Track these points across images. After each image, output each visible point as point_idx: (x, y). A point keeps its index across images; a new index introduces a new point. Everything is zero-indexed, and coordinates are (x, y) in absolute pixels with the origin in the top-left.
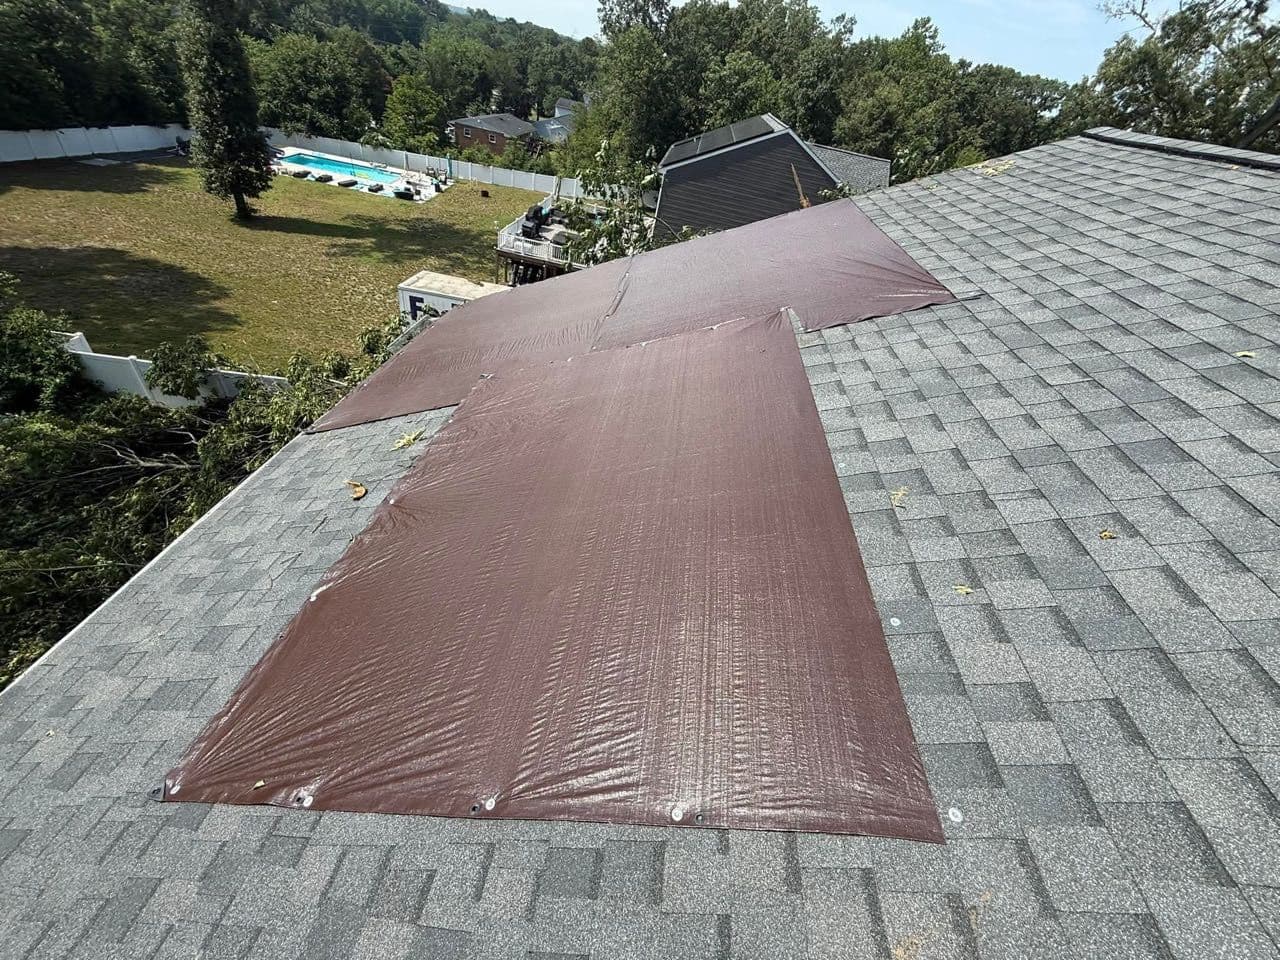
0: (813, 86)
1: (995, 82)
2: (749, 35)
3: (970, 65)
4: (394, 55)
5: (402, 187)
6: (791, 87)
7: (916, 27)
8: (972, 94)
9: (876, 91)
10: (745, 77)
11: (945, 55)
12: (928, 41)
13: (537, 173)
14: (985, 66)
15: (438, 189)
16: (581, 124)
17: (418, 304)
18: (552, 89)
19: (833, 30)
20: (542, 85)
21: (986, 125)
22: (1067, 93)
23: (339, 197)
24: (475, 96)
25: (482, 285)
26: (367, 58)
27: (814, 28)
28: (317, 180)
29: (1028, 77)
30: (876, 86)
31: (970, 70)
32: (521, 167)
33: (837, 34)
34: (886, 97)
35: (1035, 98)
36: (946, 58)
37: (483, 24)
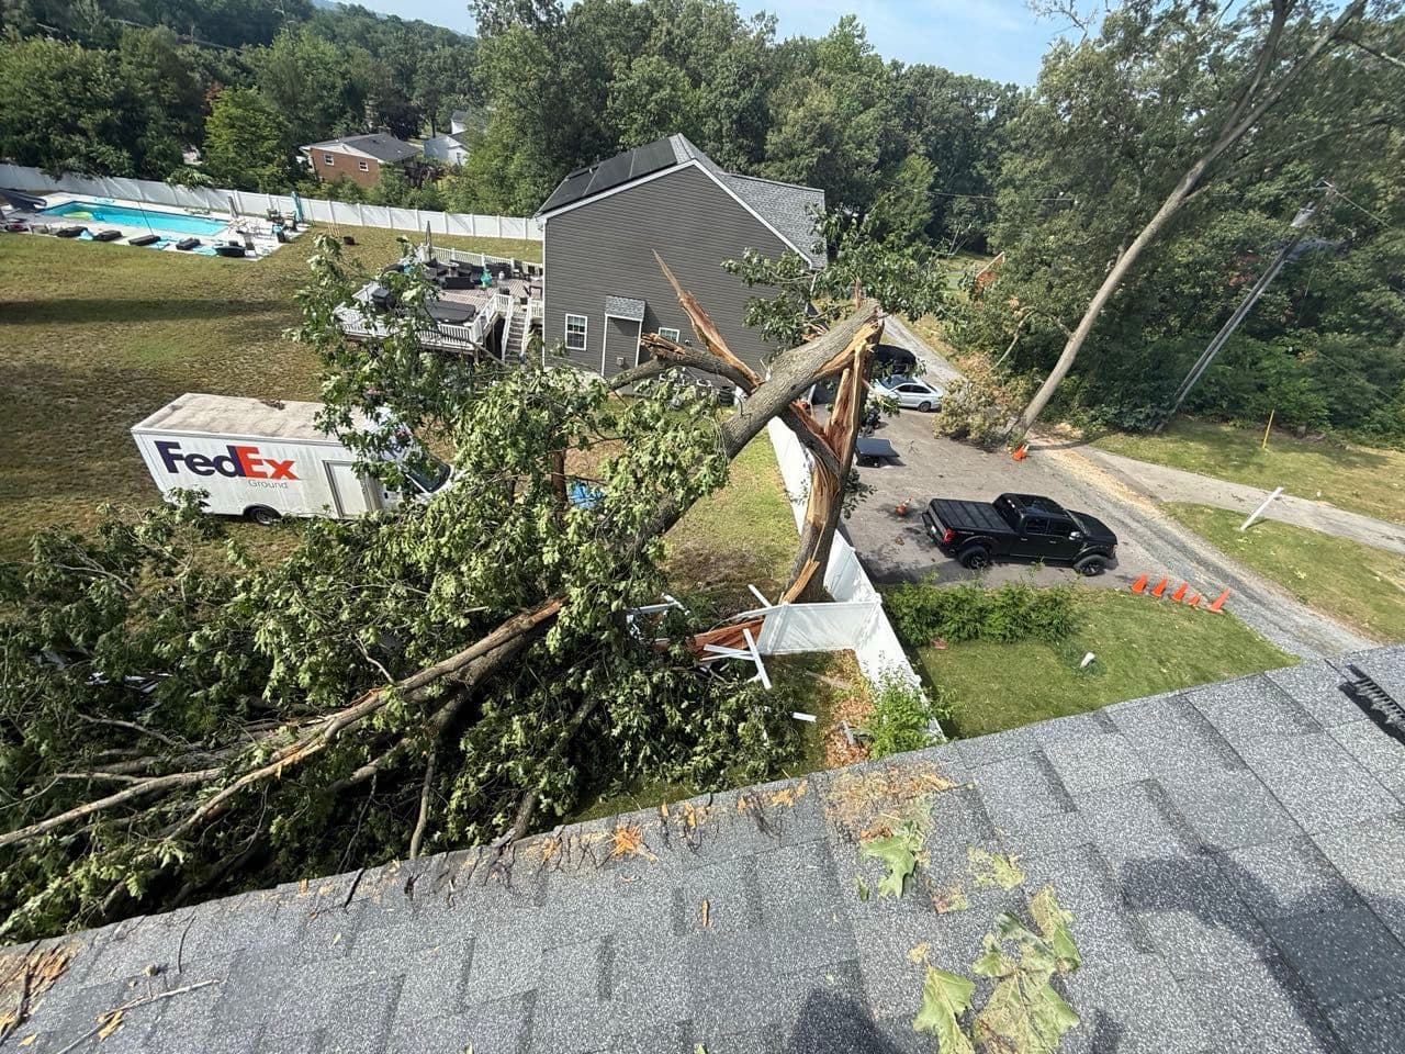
0: (735, 94)
1: (930, 83)
2: (659, 37)
3: (903, 66)
4: (232, 62)
5: (228, 237)
6: (712, 96)
7: (842, 25)
8: (909, 98)
9: (806, 100)
10: (656, 85)
11: (876, 55)
12: (858, 41)
13: (420, 209)
14: (918, 66)
15: (282, 238)
16: (477, 144)
17: (172, 451)
18: (444, 100)
19: (755, 29)
20: (432, 96)
21: (926, 130)
22: (1000, 94)
23: (126, 262)
24: (343, 112)
25: (281, 407)
26: (176, 70)
27: (734, 27)
28: (96, 238)
29: (961, 77)
30: (805, 94)
31: (903, 71)
32: (398, 204)
33: (758, 35)
34: (817, 107)
35: (970, 99)
36: (876, 60)
37: (357, 23)
